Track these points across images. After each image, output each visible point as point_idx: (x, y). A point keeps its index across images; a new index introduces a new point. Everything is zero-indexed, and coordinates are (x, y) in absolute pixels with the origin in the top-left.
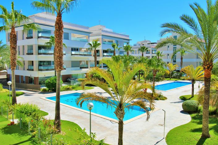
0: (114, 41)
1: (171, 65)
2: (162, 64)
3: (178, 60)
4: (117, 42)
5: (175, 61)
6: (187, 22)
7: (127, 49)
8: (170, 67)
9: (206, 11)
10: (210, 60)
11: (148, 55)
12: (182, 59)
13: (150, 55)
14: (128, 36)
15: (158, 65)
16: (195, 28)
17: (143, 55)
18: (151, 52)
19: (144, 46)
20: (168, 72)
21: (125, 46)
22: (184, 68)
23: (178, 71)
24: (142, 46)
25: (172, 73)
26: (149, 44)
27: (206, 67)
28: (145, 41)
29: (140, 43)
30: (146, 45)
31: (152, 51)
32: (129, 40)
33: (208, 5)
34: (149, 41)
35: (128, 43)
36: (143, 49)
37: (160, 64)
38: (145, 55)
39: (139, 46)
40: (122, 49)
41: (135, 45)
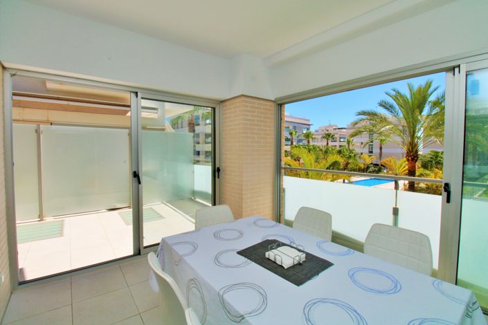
0: (291, 127)
1: (366, 156)
2: (355, 155)
3: (376, 150)
4: (295, 127)
5: (371, 152)
6: (386, 108)
7: (308, 136)
8: (364, 160)
9: (409, 96)
10: (414, 150)
11: (334, 144)
12: (381, 148)
13: (337, 144)
14: (309, 120)
15: (350, 157)
16: (396, 115)
17: (327, 144)
18: (338, 139)
19: (329, 132)
20: (362, 166)
21: (305, 132)
22: (384, 160)
23: (376, 165)
24: (327, 132)
25: (368, 168)
26: (335, 129)
27: (410, 158)
28: (330, 126)
29: (323, 128)
30: (331, 131)
31: (340, 138)
32: (309, 125)
33: (410, 90)
34: (336, 126)
35: (308, 129)
36: (328, 136)
37: (353, 155)
38: (331, 144)
39: (324, 133)
40: (302, 137)
41: (317, 131)
